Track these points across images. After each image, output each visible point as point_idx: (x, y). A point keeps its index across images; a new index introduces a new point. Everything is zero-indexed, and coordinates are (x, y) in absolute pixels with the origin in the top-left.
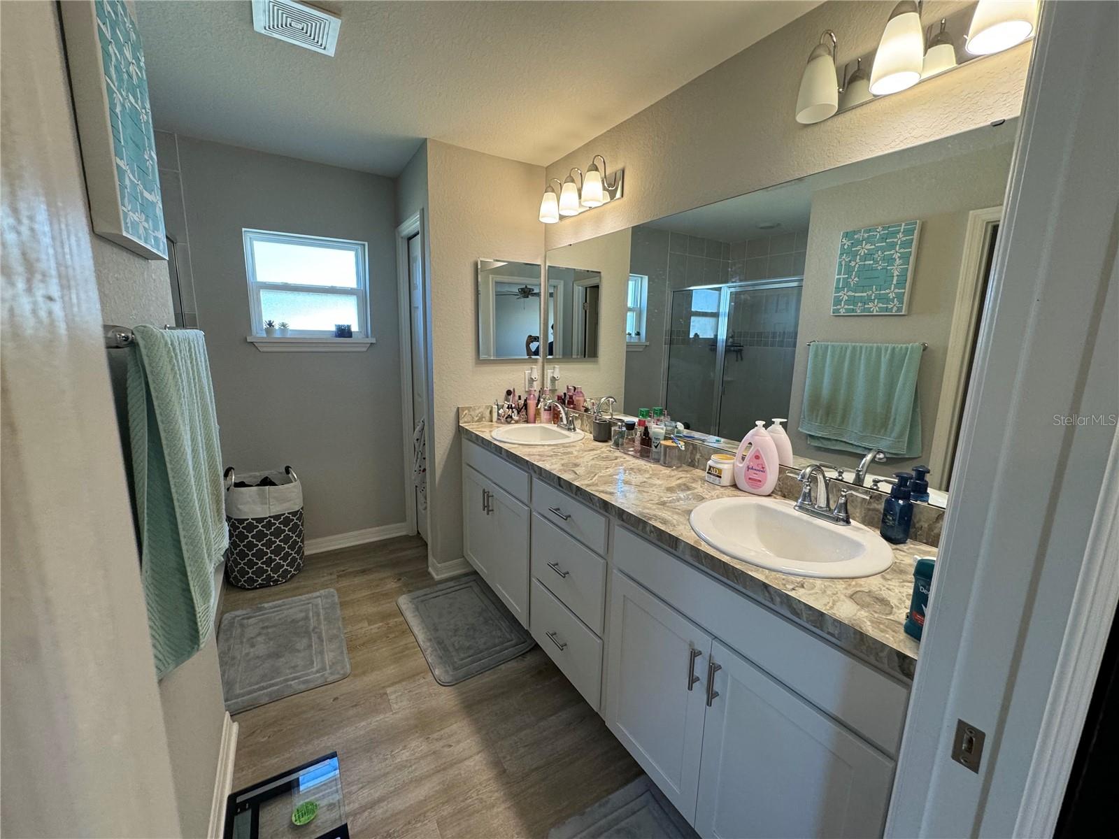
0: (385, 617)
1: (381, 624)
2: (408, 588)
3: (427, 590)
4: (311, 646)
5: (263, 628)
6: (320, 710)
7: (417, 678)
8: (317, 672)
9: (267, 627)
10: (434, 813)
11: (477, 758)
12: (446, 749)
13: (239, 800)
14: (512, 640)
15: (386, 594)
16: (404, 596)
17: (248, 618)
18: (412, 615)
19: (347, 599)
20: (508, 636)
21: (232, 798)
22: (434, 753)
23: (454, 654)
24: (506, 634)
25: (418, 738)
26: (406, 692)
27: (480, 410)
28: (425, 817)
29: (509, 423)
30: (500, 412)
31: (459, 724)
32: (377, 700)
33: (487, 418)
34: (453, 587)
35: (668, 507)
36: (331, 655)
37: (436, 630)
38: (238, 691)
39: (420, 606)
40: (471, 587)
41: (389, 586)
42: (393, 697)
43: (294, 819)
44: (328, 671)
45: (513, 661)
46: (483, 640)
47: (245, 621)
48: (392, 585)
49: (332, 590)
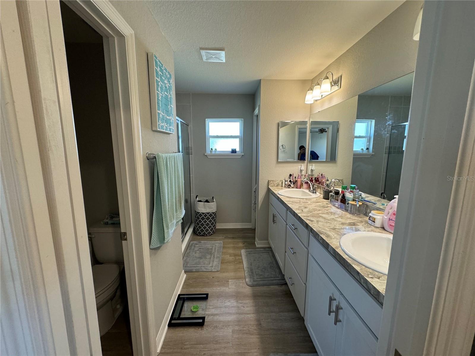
0: (235, 255)
1: (233, 257)
2: (246, 247)
3: (253, 250)
4: (211, 258)
5: (199, 249)
6: (208, 279)
7: (240, 280)
8: (210, 267)
9: (201, 249)
10: (232, 327)
11: (252, 315)
12: (242, 308)
13: (181, 296)
14: (279, 277)
15: (238, 248)
16: (244, 250)
17: (197, 244)
18: (245, 257)
19: (226, 246)
20: (278, 276)
21: (179, 295)
22: (238, 307)
23: (255, 275)
24: (277, 274)
25: (234, 300)
26: (235, 283)
27: (277, 182)
28: (229, 326)
29: (289, 188)
30: (286, 183)
31: (249, 301)
32: (225, 282)
33: (281, 185)
34: (262, 251)
35: (336, 231)
36: (216, 263)
37: (251, 265)
38: (189, 266)
39: (248, 254)
40: (269, 253)
41: (240, 245)
42: (230, 283)
43: (192, 308)
44: (213, 268)
45: (277, 286)
46: (267, 274)
47: (196, 245)
48: (241, 245)
49: (221, 242)
